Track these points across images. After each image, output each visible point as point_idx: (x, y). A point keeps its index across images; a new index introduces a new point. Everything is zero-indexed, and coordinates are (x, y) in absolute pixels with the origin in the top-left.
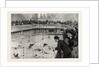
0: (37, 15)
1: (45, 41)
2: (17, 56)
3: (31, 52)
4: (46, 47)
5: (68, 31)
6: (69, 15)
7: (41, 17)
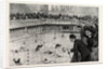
0: (46, 6)
1: (58, 41)
2: (18, 62)
3: (39, 56)
4: (60, 49)
5: (86, 28)
6: (87, 8)
7: (53, 10)
